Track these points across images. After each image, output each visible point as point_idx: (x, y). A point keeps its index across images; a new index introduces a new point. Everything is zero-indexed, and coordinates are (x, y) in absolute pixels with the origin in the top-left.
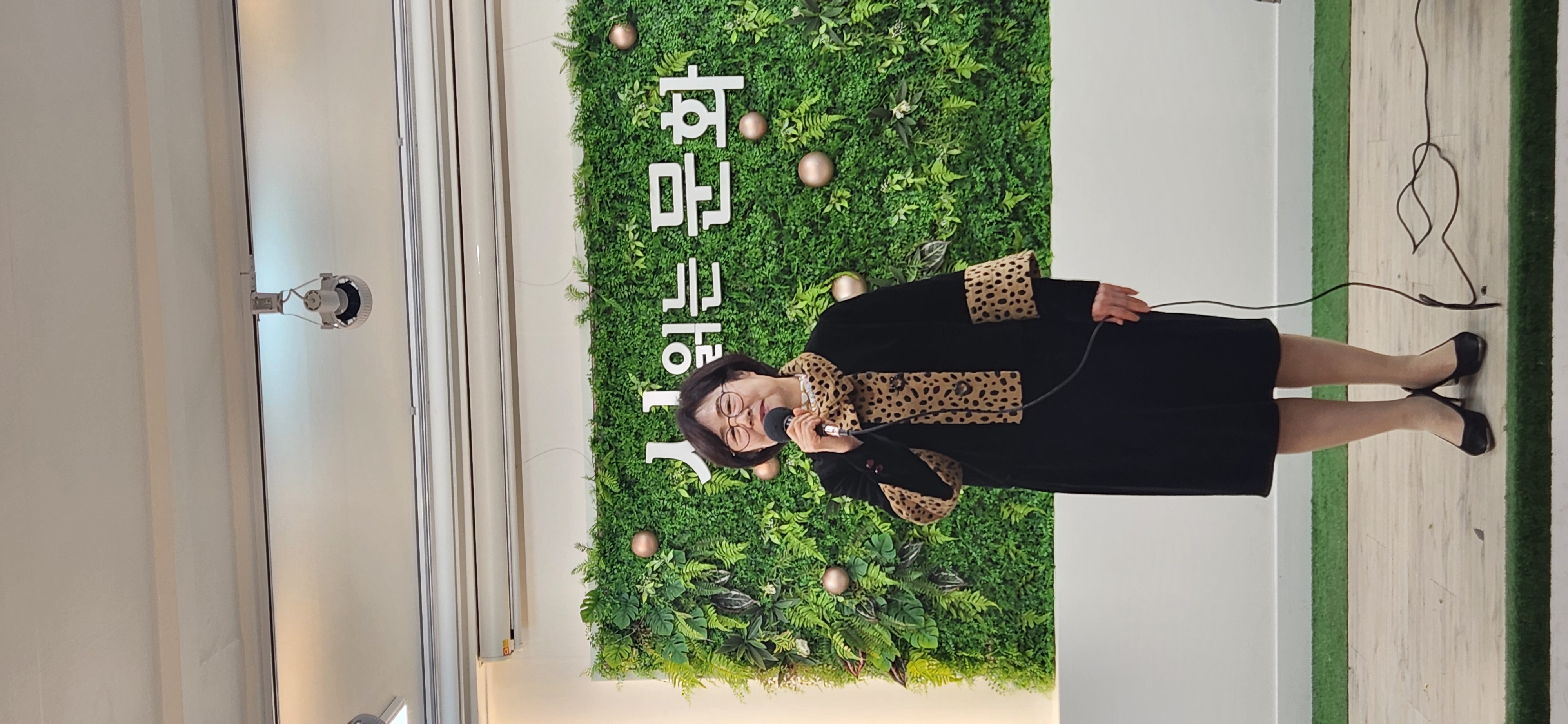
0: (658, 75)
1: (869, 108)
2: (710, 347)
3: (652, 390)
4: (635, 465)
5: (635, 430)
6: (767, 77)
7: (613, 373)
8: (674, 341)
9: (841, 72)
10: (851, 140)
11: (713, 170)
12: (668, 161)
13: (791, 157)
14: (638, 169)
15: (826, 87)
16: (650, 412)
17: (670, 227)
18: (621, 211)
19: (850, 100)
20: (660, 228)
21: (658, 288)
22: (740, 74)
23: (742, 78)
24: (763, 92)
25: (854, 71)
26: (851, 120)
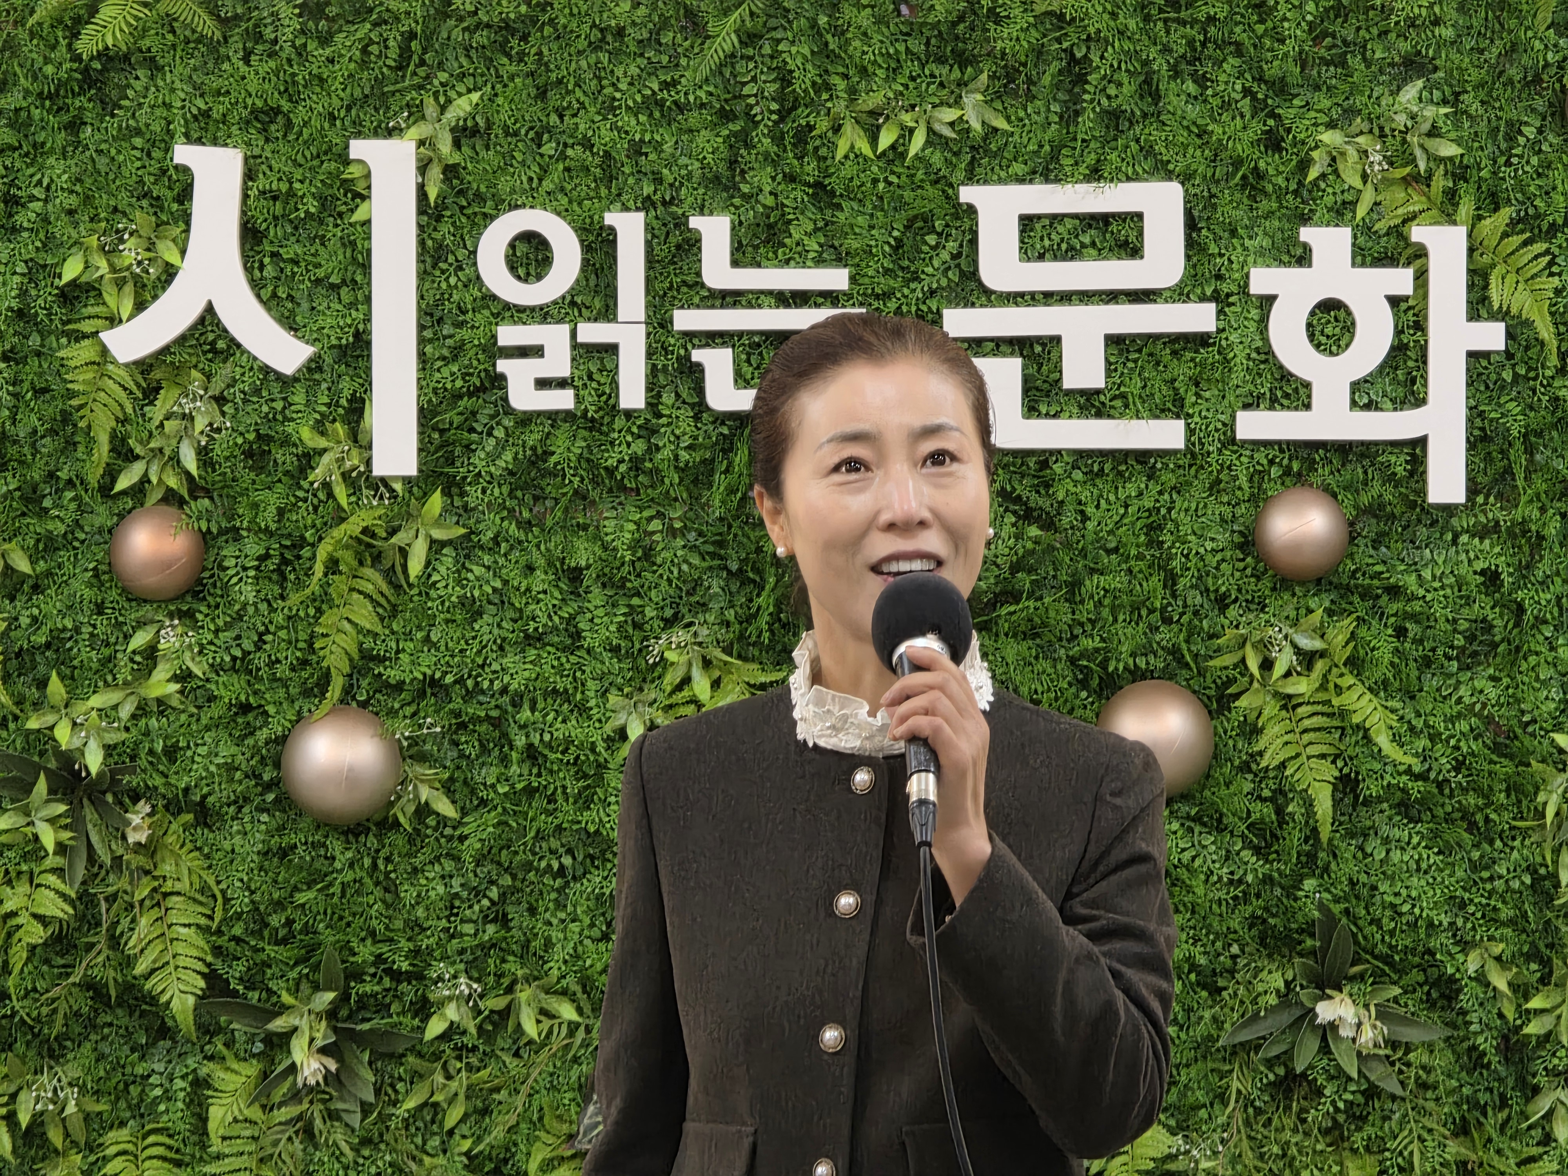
0: (1480, 218)
1: (1354, 919)
2: (564, 370)
3: (423, 168)
4: (168, 106)
5: (286, 106)
6: (1460, 584)
7: (481, 38)
8: (587, 249)
9: (1472, 827)
10: (1246, 854)
11: (1161, 392)
12: (1190, 244)
13: (1196, 656)
14: (1168, 144)
15: (1422, 777)
16: (347, 162)
17: (974, 242)
18: (1030, 82)
19: (1380, 855)
20: (971, 210)
21: (770, 201)
22: (1473, 490)
23: (1460, 497)
24: (1414, 567)
25: (1475, 867)
26: (1312, 857)
